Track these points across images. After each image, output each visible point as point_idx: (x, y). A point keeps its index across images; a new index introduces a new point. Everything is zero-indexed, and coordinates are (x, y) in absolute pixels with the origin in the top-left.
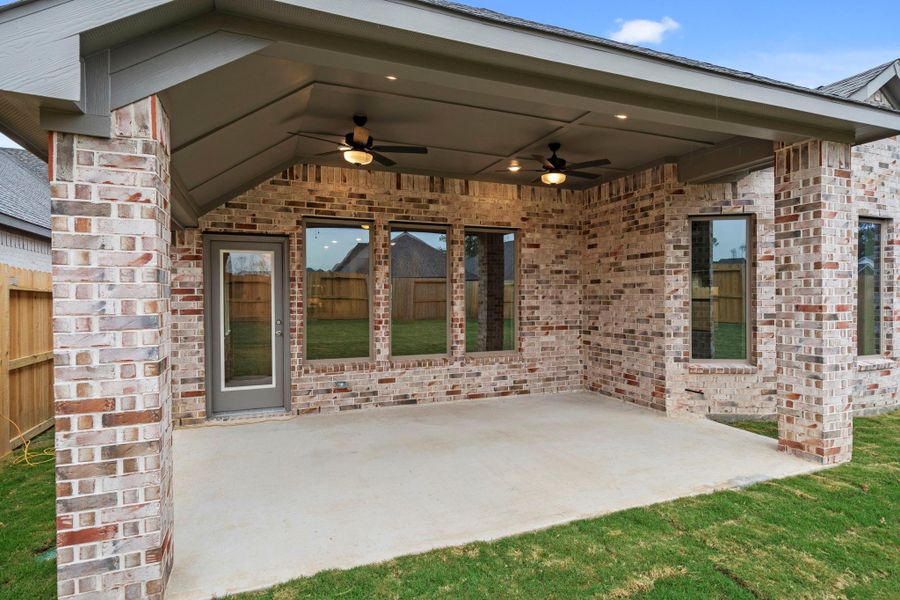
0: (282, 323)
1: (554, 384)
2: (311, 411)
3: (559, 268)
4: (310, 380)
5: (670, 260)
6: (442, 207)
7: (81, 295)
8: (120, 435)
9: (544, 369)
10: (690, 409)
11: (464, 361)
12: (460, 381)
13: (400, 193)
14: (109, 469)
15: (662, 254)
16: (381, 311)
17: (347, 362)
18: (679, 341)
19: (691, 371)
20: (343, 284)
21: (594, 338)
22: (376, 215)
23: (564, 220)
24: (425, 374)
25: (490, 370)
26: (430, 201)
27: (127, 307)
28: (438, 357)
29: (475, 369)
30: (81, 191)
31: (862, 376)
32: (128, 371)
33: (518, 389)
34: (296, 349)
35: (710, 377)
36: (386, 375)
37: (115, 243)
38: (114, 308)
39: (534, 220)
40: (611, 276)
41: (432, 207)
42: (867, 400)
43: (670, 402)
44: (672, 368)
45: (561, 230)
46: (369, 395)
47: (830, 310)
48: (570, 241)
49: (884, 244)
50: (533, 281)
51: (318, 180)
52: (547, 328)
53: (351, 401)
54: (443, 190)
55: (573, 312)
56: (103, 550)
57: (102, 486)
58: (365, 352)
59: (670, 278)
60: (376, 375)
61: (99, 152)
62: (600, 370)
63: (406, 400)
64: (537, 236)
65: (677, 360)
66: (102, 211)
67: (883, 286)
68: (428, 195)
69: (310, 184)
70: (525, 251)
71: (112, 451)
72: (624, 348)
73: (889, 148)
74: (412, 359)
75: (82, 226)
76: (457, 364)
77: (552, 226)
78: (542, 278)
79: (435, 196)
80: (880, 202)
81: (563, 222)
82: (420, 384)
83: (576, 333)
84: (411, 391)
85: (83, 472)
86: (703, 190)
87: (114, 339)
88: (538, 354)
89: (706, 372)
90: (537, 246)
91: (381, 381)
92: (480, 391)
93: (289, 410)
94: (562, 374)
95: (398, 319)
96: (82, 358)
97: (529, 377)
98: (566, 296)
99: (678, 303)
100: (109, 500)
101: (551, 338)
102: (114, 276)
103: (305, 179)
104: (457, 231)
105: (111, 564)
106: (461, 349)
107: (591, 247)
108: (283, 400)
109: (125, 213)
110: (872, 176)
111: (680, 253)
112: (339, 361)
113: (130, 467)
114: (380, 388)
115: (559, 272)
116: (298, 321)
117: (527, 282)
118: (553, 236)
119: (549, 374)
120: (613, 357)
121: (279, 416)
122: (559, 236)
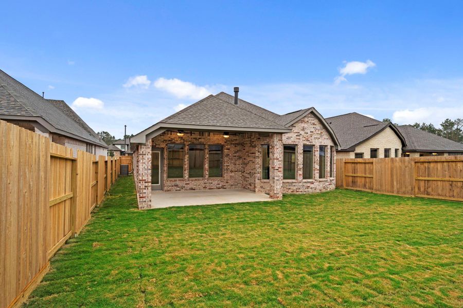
0: (162, 169)
1: (233, 187)
2: (168, 191)
3: (235, 155)
4: (168, 183)
5: (257, 155)
6: (203, 140)
7: (142, 166)
8: (146, 184)
9: (231, 182)
10: (261, 191)
11: (208, 180)
12: (207, 185)
13: (191, 137)
14: (145, 189)
15: (255, 153)
16: (186, 166)
17: (177, 179)
18: (259, 175)
19: (262, 182)
20: (177, 153)
21: (244, 174)
22: (185, 142)
23: (237, 142)
24: (198, 183)
25: (215, 182)
26: (199, 138)
27: (148, 167)
28: (201, 178)
29: (211, 182)
30: (143, 152)
31: (304, 184)
32: (147, 176)
33: (223, 187)
34: (165, 175)
35: (266, 184)
36: (188, 182)
37: (146, 159)
38: (146, 167)
39: (228, 142)
40: (247, 158)
41: (200, 140)
42: (306, 190)
43: (256, 190)
44: (257, 181)
45: (236, 145)
46: (182, 187)
47: (276, 168)
48: (238, 148)
49: (313, 151)
50: (228, 159)
51: (171, 134)
52: (232, 171)
53: (178, 189)
54: (203, 135)
55: (240, 167)
56: (144, 200)
57: (144, 191)
58: (182, 176)
59: (257, 159)
60: (185, 182)
61: (145, 147)
62: (245, 183)
63: (192, 189)
64: (229, 146)
65: (258, 179)
66: (145, 155)
67: (313, 162)
68: (199, 137)
69: (169, 135)
70: (225, 151)
71: (146, 187)
72: (249, 176)
73: (314, 128)
74: (194, 179)
75: (142, 157)
76: (206, 180)
77: (233, 144)
78: (230, 158)
79: (200, 137)
80: (311, 141)
81: (236, 143)
82: (196, 185)
83: (240, 173)
84: (194, 187)
85: (142, 189)
86: (265, 138)
87: (146, 172)
88: (229, 178)
89: (265, 182)
90: (229, 149)
91: (186, 184)
92: (212, 187)
93: (163, 190)
94: (236, 184)
95: (190, 168)
96: (142, 174)
97: (226, 184)
98: (237, 163)
99: (259, 166)
100: (145, 193)
101: (233, 174)
102: (146, 163)
103: (168, 134)
104: (206, 146)
105: (145, 201)
106: (207, 176)
107: (244, 149)
108: (162, 188)
109: (148, 155)
110: (308, 135)
111: (259, 153)
112: (175, 179)
113: (148, 189)
114: (186, 186)
115: (235, 156)
116: (166, 169)
117: (226, 159)
118: (234, 147)
119: (232, 184)
120: (247, 179)
121: (161, 192)
122: (235, 147)
